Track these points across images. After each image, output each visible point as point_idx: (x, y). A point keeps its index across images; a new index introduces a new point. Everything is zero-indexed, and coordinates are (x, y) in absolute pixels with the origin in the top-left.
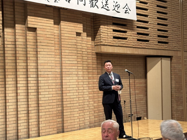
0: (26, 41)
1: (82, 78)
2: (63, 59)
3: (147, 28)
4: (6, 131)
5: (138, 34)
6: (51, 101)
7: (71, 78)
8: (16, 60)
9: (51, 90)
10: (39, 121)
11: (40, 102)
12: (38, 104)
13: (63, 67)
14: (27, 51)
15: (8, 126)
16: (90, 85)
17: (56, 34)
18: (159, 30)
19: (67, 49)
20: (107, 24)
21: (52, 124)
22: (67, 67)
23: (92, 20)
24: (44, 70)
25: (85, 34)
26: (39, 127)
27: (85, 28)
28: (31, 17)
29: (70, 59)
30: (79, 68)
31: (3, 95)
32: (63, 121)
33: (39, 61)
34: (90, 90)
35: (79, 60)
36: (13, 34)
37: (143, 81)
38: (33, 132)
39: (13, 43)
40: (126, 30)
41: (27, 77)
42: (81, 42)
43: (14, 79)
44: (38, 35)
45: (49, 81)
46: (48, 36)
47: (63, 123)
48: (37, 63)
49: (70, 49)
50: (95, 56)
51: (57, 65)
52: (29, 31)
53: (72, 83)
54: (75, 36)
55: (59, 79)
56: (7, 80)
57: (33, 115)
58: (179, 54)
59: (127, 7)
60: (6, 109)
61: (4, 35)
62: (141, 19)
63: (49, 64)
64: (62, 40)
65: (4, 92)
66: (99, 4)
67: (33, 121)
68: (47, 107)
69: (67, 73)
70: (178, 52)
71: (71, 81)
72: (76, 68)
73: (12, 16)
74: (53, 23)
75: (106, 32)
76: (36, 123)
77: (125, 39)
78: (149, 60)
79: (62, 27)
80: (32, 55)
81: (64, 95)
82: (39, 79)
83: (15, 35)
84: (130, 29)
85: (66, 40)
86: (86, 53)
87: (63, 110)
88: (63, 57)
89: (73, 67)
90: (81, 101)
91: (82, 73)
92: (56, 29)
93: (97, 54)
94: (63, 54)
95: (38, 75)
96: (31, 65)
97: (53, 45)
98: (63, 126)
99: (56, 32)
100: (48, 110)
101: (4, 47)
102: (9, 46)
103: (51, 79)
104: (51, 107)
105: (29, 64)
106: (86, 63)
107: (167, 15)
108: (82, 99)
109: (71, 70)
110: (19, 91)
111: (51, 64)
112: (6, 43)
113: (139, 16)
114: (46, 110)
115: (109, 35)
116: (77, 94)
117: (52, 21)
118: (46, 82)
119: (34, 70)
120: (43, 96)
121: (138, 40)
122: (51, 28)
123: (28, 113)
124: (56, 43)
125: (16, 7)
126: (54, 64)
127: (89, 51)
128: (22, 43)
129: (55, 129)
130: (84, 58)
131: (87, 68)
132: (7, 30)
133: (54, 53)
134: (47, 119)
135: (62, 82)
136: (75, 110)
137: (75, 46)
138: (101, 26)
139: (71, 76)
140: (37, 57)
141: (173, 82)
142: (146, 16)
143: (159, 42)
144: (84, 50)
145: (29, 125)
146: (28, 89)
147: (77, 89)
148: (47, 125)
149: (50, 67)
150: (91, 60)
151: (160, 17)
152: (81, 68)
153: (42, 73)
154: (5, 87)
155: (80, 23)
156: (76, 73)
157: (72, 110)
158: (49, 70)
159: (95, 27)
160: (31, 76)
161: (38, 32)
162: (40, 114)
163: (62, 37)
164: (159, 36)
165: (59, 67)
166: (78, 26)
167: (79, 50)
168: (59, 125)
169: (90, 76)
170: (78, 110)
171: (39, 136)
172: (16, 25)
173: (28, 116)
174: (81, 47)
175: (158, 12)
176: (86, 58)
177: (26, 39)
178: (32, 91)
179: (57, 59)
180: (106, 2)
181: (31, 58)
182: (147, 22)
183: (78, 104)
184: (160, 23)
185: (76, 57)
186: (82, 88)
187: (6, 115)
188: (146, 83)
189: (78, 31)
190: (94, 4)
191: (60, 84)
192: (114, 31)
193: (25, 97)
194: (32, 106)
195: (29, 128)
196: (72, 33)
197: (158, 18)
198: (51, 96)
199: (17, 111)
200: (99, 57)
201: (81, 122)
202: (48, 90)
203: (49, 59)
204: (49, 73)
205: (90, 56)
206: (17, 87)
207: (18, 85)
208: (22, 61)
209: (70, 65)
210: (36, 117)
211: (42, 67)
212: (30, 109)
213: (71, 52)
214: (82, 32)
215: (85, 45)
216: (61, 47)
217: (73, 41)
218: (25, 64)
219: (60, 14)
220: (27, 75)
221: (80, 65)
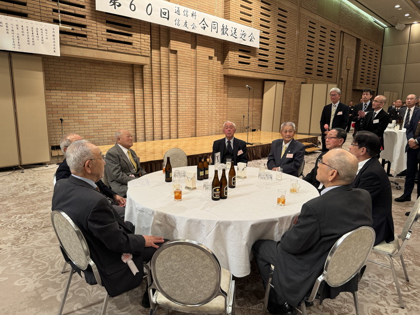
0: (169, 62)
1: (212, 95)
2: (197, 79)
3: (267, 56)
4: (154, 132)
5: (260, 60)
6: (187, 112)
7: (203, 95)
8: (161, 77)
9: (187, 103)
10: (178, 127)
11: (179, 112)
12: (177, 114)
13: (197, 86)
14: (169, 70)
15: (155, 129)
16: (218, 102)
17: (192, 57)
18: (277, 58)
19: (201, 70)
20: (234, 50)
21: (187, 130)
22: (200, 86)
23: (222, 46)
24: (182, 87)
25: (215, 58)
26: (178, 132)
27: (216, 53)
28: (173, 41)
29: (203, 79)
30: (210, 87)
31: (151, 105)
32: (196, 128)
33: (178, 79)
34: (217, 106)
35: (210, 80)
36: (159, 55)
37: (260, 100)
38: (173, 135)
39: (159, 63)
40: (250, 56)
41: (169, 92)
42: (212, 65)
43: (159, 93)
44: (178, 57)
45: (186, 96)
46: (186, 58)
47: (196, 130)
48: (177, 80)
49: (203, 70)
50: (223, 78)
51: (193, 83)
52: (171, 53)
53: (203, 99)
54: (208, 59)
55: (194, 94)
56: (154, 93)
57: (173, 122)
58: (292, 79)
59: (252, 36)
60: (153, 116)
61: (151, 55)
62: (263, 47)
63: (186, 82)
64: (197, 62)
65: (151, 102)
66: (229, 32)
67: (173, 127)
68: (184, 117)
69: (200, 90)
70: (291, 78)
71: (203, 97)
72: (207, 86)
73: (158, 40)
74: (190, 47)
75: (233, 57)
76: (176, 128)
77: (248, 64)
78: (266, 83)
79: (198, 51)
80: (173, 74)
81: (197, 108)
82: (179, 94)
83: (160, 56)
84: (253, 56)
85: (200, 63)
86: (216, 74)
87: (196, 120)
88: (197, 76)
89: (205, 86)
90: (210, 114)
91: (212, 91)
92: (192, 52)
93: (225, 76)
94: (197, 74)
95: (177, 90)
96: (173, 82)
97: (190, 66)
98: (196, 132)
99: (192, 55)
100: (184, 119)
101: (151, 66)
102: (155, 65)
103: (187, 94)
104: (187, 117)
105: (170, 81)
106: (216, 83)
107: (285, 45)
108: (211, 112)
109: (203, 88)
110: (163, 103)
111: (188, 82)
112: (153, 62)
113: (261, 45)
114: (183, 119)
115: (236, 60)
116: (207, 108)
117: (189, 46)
118: (183, 96)
119: (175, 86)
120: (181, 108)
121: (259, 65)
122: (189, 51)
123: (170, 120)
124: (193, 64)
125: (161, 32)
126: (190, 83)
127: (218, 73)
128: (165, 63)
129: (190, 134)
130: (214, 79)
131: (216, 87)
132: (155, 52)
133: (190, 73)
134: (184, 126)
135: (196, 98)
136: (205, 120)
137: (208, 68)
138: (229, 52)
139: (203, 93)
140: (177, 76)
141: (284, 102)
142: (267, 45)
143: (276, 68)
144: (215, 72)
145: (170, 129)
146: (170, 102)
147: (207, 104)
148: (184, 130)
149: (187, 85)
150: (220, 81)
151: (278, 46)
152: (212, 87)
153: (181, 89)
154: (153, 99)
155: (213, 48)
156: (207, 91)
157: (203, 120)
158: (186, 87)
159: (225, 52)
160: (173, 91)
161: (178, 54)
162: (179, 121)
163: (197, 60)
164: (276, 63)
165: (194, 85)
166: (211, 51)
167: (211, 71)
168: (192, 131)
169: (218, 94)
170: (207, 120)
171: (178, 138)
172: (161, 48)
173: (170, 123)
174: (212, 69)
175: (278, 42)
176: (216, 79)
177: (169, 60)
178: (173, 103)
179: (192, 79)
180: (235, 31)
181: (172, 77)
182: (267, 50)
183: (207, 116)
184: (278, 51)
185: (208, 77)
186: (211, 104)
187: (153, 120)
188: (262, 102)
189: (211, 55)
190: (225, 32)
191: (194, 99)
192: (240, 56)
193: (168, 107)
194: (173, 115)
195: (170, 132)
196: (206, 57)
197: (277, 47)
198: (187, 108)
199: (162, 118)
200: (226, 79)
201: (210, 130)
202: (185, 103)
203: (186, 78)
204: (186, 89)
205: (219, 77)
206: (161, 99)
207: (163, 98)
208: (166, 78)
209: (203, 84)
210: (175, 124)
211: (181, 84)
212: (171, 117)
213: (204, 73)
214: (213, 56)
215: (215, 68)
216: (196, 68)
217: (206, 63)
218: (168, 81)
219: (196, 40)
220: (169, 90)
221: (210, 84)
